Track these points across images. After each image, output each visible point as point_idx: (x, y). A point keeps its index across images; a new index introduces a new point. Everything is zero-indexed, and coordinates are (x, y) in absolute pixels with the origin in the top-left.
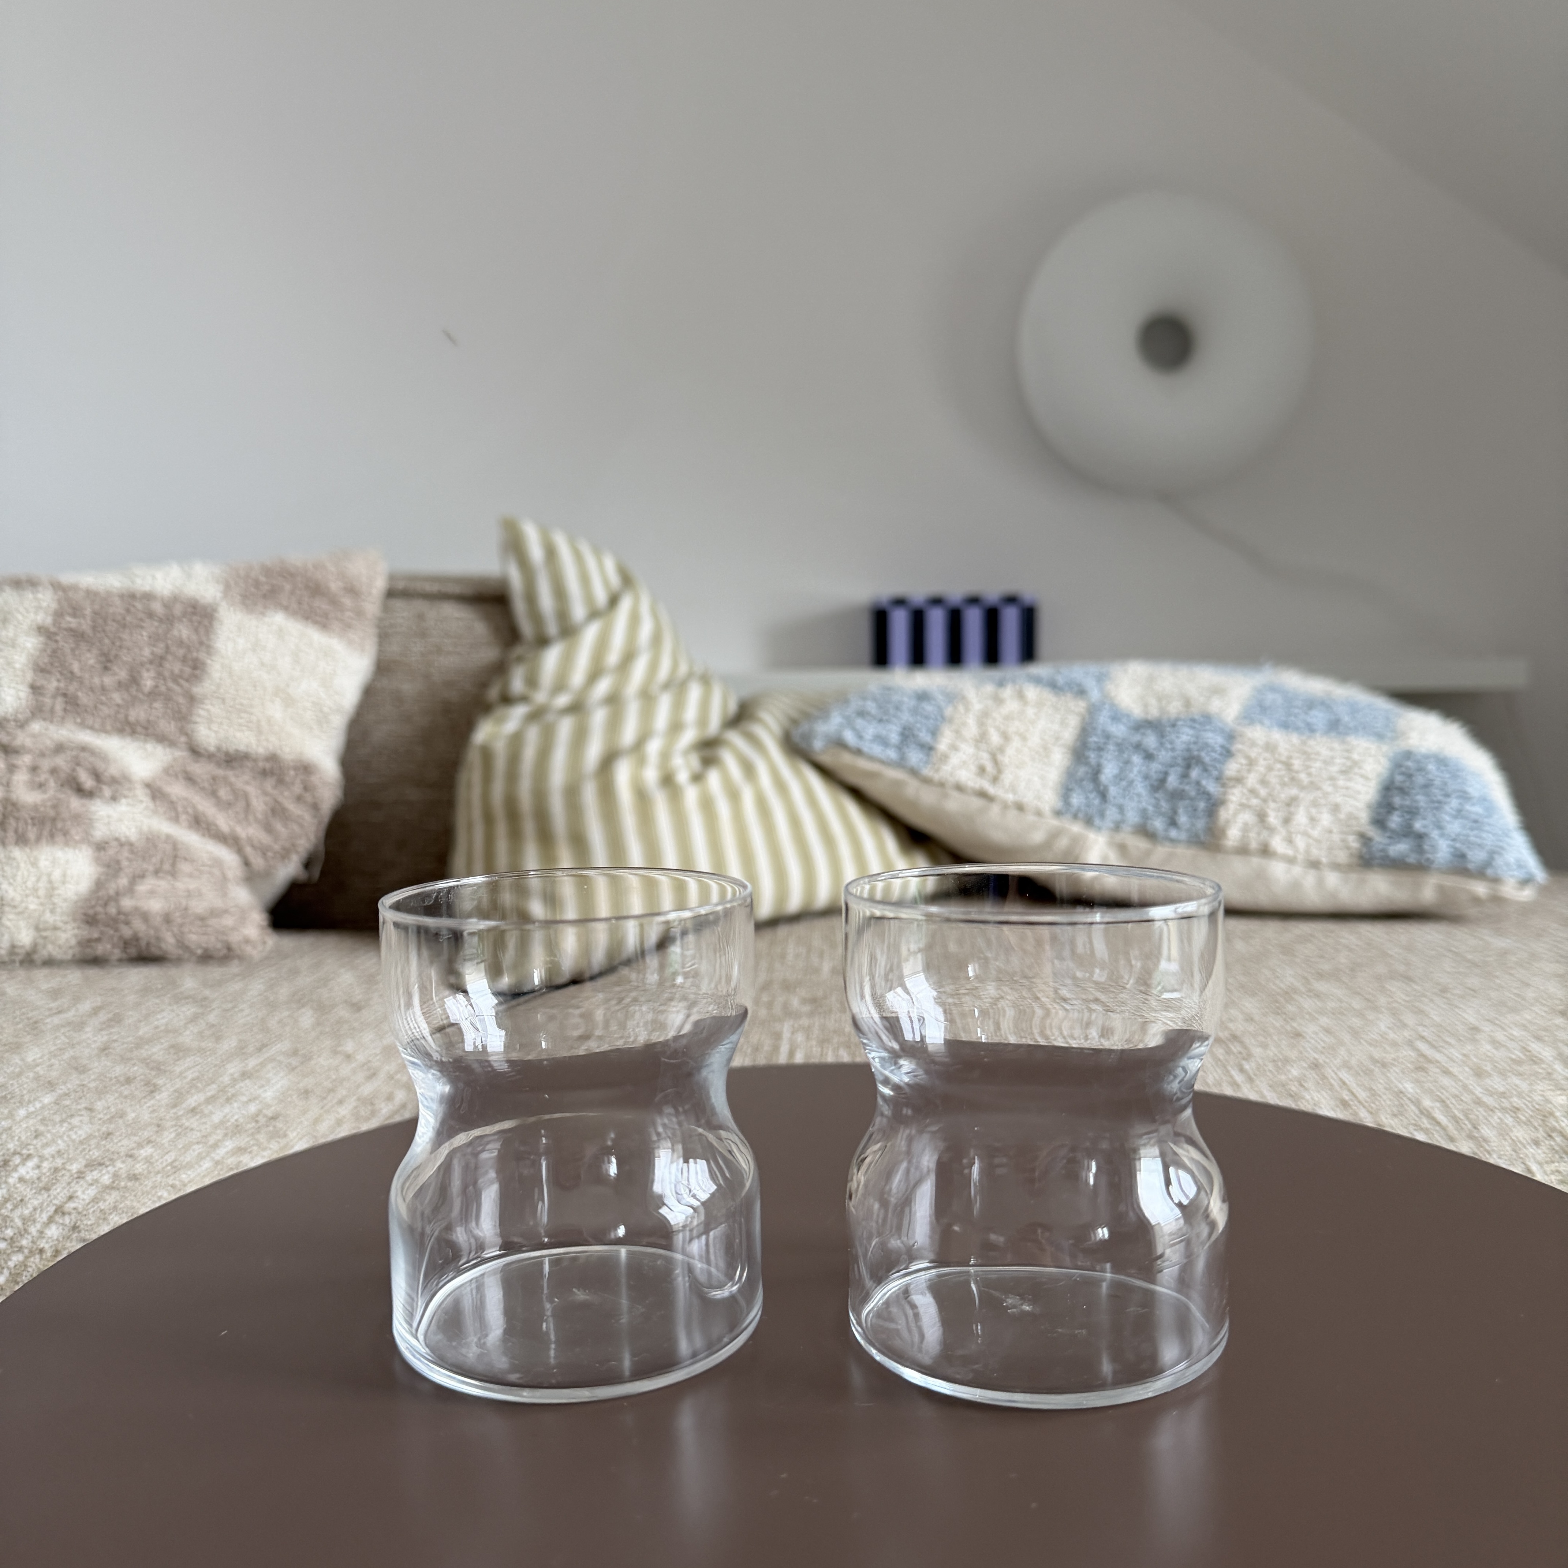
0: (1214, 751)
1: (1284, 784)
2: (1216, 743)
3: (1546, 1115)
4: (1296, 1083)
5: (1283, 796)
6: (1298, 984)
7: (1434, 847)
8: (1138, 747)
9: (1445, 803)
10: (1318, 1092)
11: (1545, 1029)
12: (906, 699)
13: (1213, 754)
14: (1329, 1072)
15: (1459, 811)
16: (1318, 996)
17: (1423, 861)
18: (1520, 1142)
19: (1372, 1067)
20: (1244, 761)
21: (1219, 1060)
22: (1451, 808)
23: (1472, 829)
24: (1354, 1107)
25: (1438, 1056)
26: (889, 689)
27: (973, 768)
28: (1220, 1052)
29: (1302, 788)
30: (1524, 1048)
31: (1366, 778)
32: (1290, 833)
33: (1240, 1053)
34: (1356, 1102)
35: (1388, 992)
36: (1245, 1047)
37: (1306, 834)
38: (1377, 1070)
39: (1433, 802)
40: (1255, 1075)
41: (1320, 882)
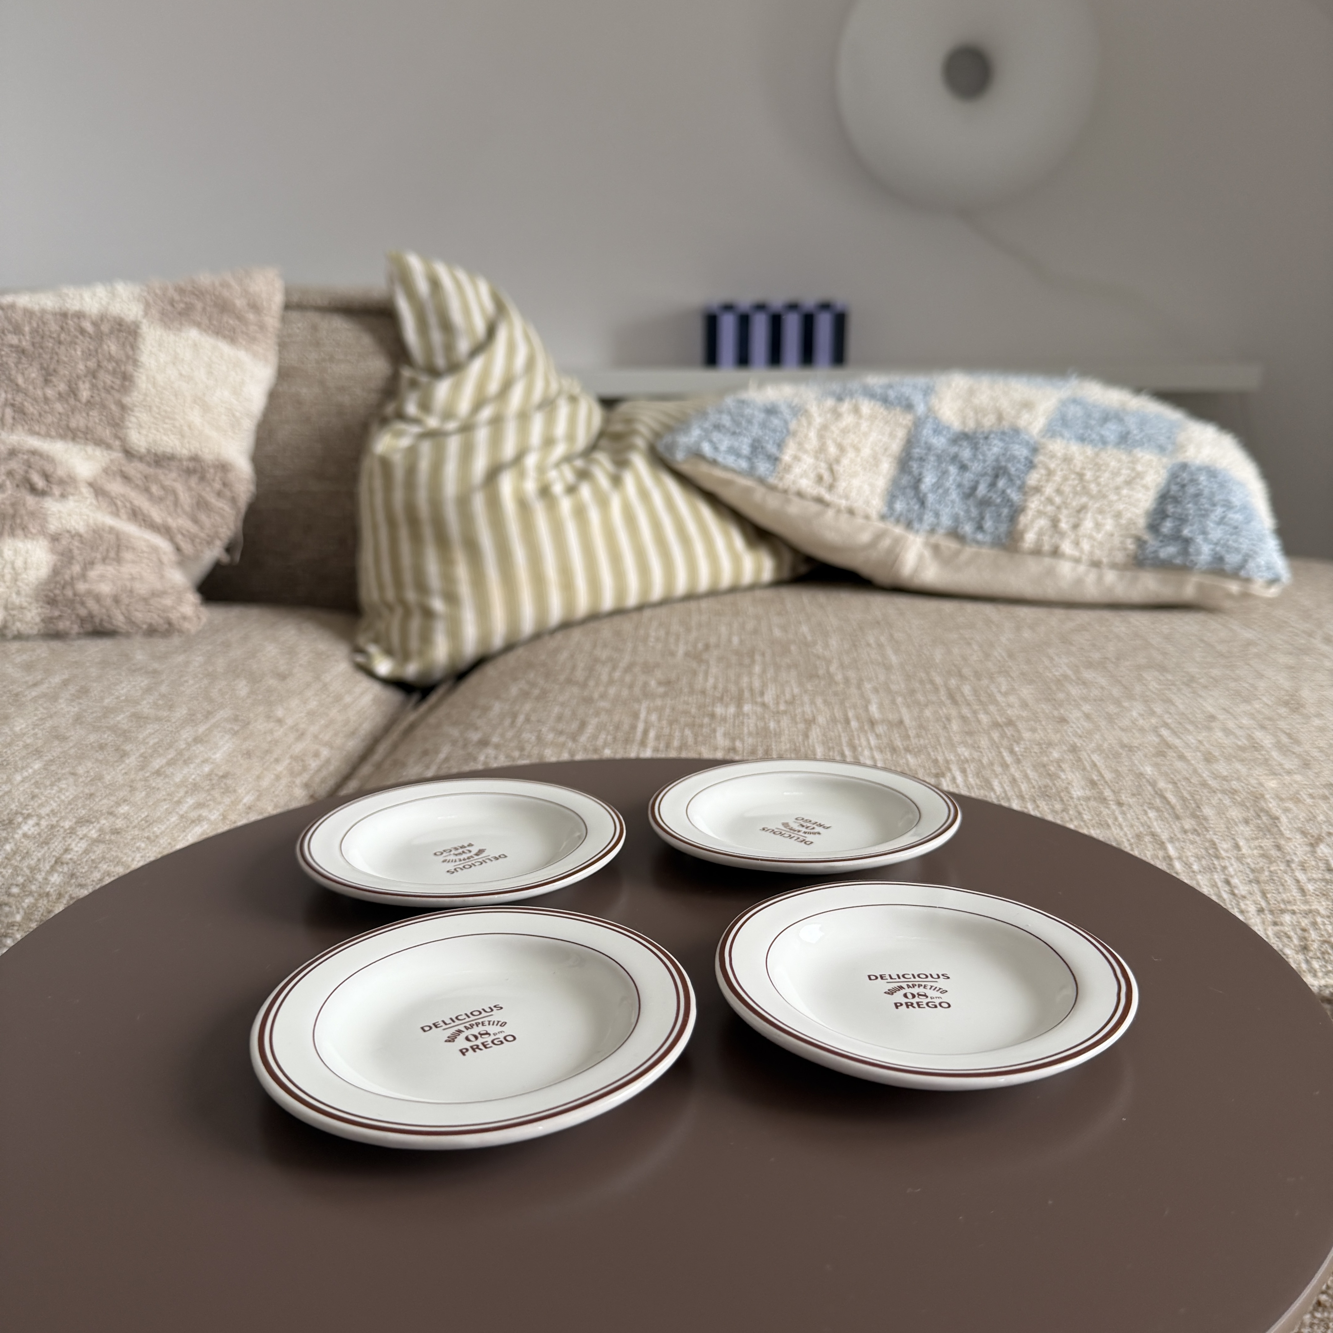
0: (1019, 462)
1: (1076, 493)
2: (1021, 455)
3: (1258, 797)
4: (1055, 764)
5: (1074, 504)
6: (1069, 673)
7: (1199, 553)
8: (955, 458)
9: (1212, 511)
10: (1073, 772)
11: (1270, 719)
12: (756, 413)
13: (1018, 465)
14: (1084, 755)
15: (1223, 518)
16: (1084, 683)
17: (1188, 564)
18: (1233, 820)
19: (1121, 751)
20: (1043, 471)
21: (995, 742)
22: (1216, 516)
23: (1231, 534)
24: (1101, 787)
25: (1177, 742)
26: (743, 402)
27: (812, 476)
28: (996, 735)
29: (1092, 497)
30: (1250, 736)
31: (1146, 488)
32: (1077, 535)
33: (1013, 736)
34: (1102, 782)
35: (1144, 682)
36: (1018, 731)
37: (1091, 537)
38: (1124, 754)
39: (1200, 509)
40: (1022, 755)
41: (1100, 579)
